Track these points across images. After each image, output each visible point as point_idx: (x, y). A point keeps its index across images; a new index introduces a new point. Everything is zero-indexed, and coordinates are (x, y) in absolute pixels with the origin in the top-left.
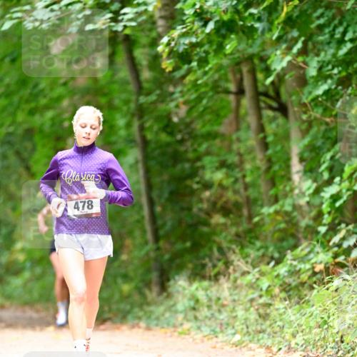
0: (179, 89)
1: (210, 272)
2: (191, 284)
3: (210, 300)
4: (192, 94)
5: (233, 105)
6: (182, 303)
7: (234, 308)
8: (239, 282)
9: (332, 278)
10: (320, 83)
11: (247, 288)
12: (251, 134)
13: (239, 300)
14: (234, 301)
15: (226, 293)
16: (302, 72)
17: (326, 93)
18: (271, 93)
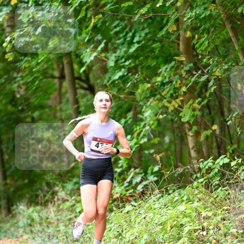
0: (20, 75)
1: (41, 200)
2: (28, 208)
3: (42, 219)
4: (29, 78)
5: (57, 85)
6: (22, 221)
7: (57, 225)
8: (61, 207)
9: (124, 205)
10: (117, 71)
11: (67, 211)
12: (70, 106)
13: (61, 219)
14: (58, 220)
15: (52, 215)
16: (104, 64)
17: (121, 78)
18: (83, 78)
